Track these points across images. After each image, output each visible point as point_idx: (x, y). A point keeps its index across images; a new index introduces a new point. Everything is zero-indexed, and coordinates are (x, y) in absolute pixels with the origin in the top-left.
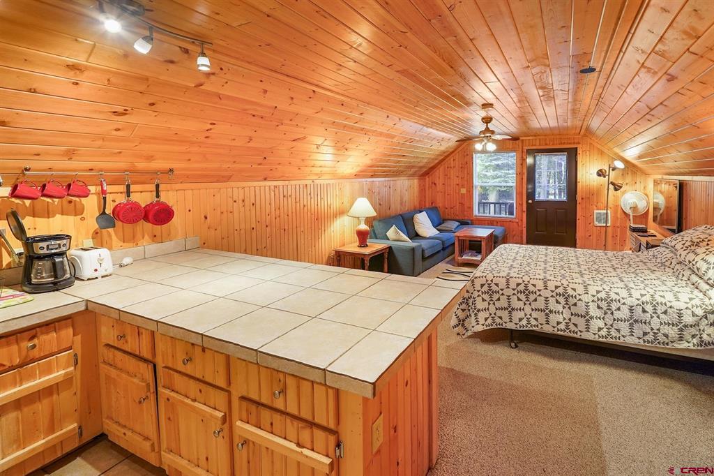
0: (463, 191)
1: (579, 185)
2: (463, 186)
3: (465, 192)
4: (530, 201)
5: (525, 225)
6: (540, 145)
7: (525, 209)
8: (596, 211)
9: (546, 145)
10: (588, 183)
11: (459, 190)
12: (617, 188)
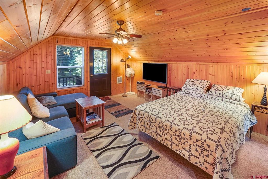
0: (49, 72)
1: (112, 65)
2: (48, 69)
3: (50, 73)
4: (92, 75)
5: (89, 89)
6: (96, 45)
7: (89, 80)
8: (118, 77)
9: (99, 45)
10: (115, 65)
11: (45, 71)
12: (129, 67)
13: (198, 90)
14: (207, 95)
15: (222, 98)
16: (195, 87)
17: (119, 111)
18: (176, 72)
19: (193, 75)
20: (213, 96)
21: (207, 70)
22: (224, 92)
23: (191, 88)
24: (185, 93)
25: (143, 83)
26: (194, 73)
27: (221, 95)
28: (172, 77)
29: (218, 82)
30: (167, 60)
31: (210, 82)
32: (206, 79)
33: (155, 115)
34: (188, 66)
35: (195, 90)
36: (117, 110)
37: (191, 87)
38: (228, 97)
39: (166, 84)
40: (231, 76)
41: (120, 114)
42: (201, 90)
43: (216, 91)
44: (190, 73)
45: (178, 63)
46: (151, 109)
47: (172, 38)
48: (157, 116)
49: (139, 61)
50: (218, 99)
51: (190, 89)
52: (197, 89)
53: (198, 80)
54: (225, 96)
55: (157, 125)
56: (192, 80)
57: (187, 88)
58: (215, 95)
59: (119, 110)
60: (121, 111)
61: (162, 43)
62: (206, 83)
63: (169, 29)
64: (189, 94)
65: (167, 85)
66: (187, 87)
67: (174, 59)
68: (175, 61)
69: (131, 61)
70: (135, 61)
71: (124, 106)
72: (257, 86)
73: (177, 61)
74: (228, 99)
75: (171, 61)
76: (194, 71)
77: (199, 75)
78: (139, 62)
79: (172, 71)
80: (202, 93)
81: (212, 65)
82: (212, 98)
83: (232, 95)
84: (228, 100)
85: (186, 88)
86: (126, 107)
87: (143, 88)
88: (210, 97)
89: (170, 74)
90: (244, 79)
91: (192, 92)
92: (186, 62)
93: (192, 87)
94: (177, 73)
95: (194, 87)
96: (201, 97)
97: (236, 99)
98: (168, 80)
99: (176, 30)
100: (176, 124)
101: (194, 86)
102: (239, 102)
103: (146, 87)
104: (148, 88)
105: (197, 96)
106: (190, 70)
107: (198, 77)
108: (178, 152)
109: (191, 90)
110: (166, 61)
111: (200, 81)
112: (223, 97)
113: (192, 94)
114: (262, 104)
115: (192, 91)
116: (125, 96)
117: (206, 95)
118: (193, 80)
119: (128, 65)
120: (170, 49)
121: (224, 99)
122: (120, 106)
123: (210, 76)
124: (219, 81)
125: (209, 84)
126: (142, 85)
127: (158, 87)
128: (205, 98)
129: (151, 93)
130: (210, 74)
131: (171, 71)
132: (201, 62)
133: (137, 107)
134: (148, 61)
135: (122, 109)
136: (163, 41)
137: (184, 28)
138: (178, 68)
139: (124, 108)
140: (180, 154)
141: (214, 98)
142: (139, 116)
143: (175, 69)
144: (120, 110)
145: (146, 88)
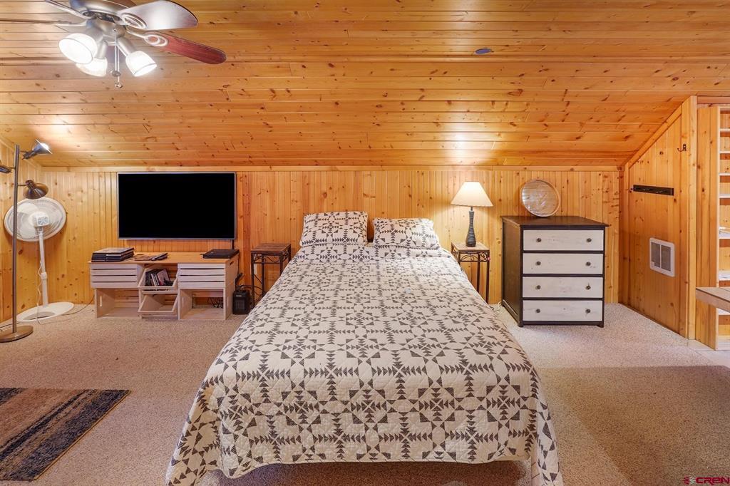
12: (35, 192)
13: (348, 240)
14: (374, 250)
15: (407, 249)
16: (340, 235)
17: (28, 436)
18: (267, 197)
19: (321, 201)
20: (387, 250)
21: (358, 185)
22: (409, 233)
23: (330, 239)
24: (314, 257)
25: (129, 255)
26: (325, 194)
27: (404, 243)
28: (255, 215)
29: (383, 213)
30: (234, 160)
31: (366, 214)
32: (357, 207)
33: (322, 373)
34: (306, 177)
35: (342, 242)
36: (10, 434)
37: (330, 237)
38: (417, 245)
39: (233, 241)
40: (410, 196)
41: (47, 443)
42: (357, 241)
43: (393, 234)
44: (311, 195)
45: (274, 168)
46: (291, 353)
47: (280, 89)
48: (331, 372)
49: (93, 163)
50: (400, 254)
51: (325, 242)
52: (346, 240)
53: (338, 214)
54: (412, 244)
55: (340, 404)
56: (321, 216)
57: (317, 241)
58: (393, 244)
59: (21, 427)
60: (43, 423)
61: (233, 100)
62: (362, 219)
63: (283, 58)
64: (328, 257)
65: (235, 243)
66: (317, 237)
67: (264, 156)
68: (265, 163)
69: (40, 168)
70: (69, 167)
71: (46, 391)
72: (457, 209)
73: (271, 164)
74: (418, 248)
75: (252, 163)
76: (325, 189)
77: (338, 199)
78: (97, 169)
79: (254, 194)
80: (361, 247)
81: (368, 173)
82: (386, 254)
83: (424, 238)
84: (418, 251)
85: (315, 242)
86: (59, 391)
87: (130, 276)
88: (381, 252)
89: (248, 207)
90: (431, 198)
91: (336, 251)
92: (299, 165)
93: (332, 235)
94: (273, 201)
95: (336, 236)
96: (361, 260)
97: (432, 245)
98: (239, 224)
99: (304, 67)
100: (413, 371)
101: (337, 232)
102: (437, 251)
103: (146, 265)
104: (155, 267)
105: (352, 257)
106: (311, 186)
107: (336, 206)
108: (432, 458)
109: (331, 245)
110: (232, 163)
111: (343, 215)
112: (408, 247)
113: (336, 257)
114: (469, 245)
115: (335, 248)
116: (16, 335)
117: (372, 251)
118: (325, 215)
119: (30, 184)
120: (261, 123)
121: (410, 249)
122: (17, 398)
123: (366, 199)
124: (385, 210)
125: (366, 219)
126: (126, 261)
127: (205, 256)
128: (372, 259)
129: (177, 286)
130: (364, 195)
131: (248, 195)
132: (343, 163)
133: (214, 370)
134: (145, 163)
135: (44, 410)
136: (243, 93)
137: (331, 65)
138: (274, 184)
139: (53, 401)
140: (440, 460)
141: (390, 254)
142: (235, 409)
143: (265, 188)
144: (31, 420)
145: (146, 270)
